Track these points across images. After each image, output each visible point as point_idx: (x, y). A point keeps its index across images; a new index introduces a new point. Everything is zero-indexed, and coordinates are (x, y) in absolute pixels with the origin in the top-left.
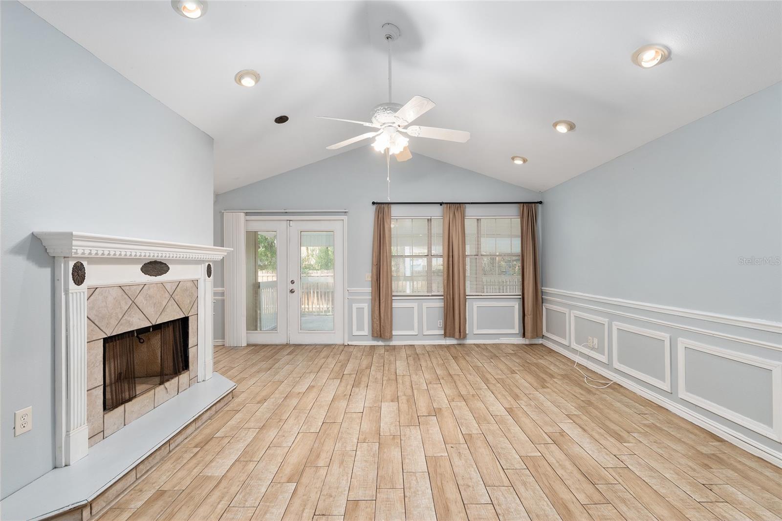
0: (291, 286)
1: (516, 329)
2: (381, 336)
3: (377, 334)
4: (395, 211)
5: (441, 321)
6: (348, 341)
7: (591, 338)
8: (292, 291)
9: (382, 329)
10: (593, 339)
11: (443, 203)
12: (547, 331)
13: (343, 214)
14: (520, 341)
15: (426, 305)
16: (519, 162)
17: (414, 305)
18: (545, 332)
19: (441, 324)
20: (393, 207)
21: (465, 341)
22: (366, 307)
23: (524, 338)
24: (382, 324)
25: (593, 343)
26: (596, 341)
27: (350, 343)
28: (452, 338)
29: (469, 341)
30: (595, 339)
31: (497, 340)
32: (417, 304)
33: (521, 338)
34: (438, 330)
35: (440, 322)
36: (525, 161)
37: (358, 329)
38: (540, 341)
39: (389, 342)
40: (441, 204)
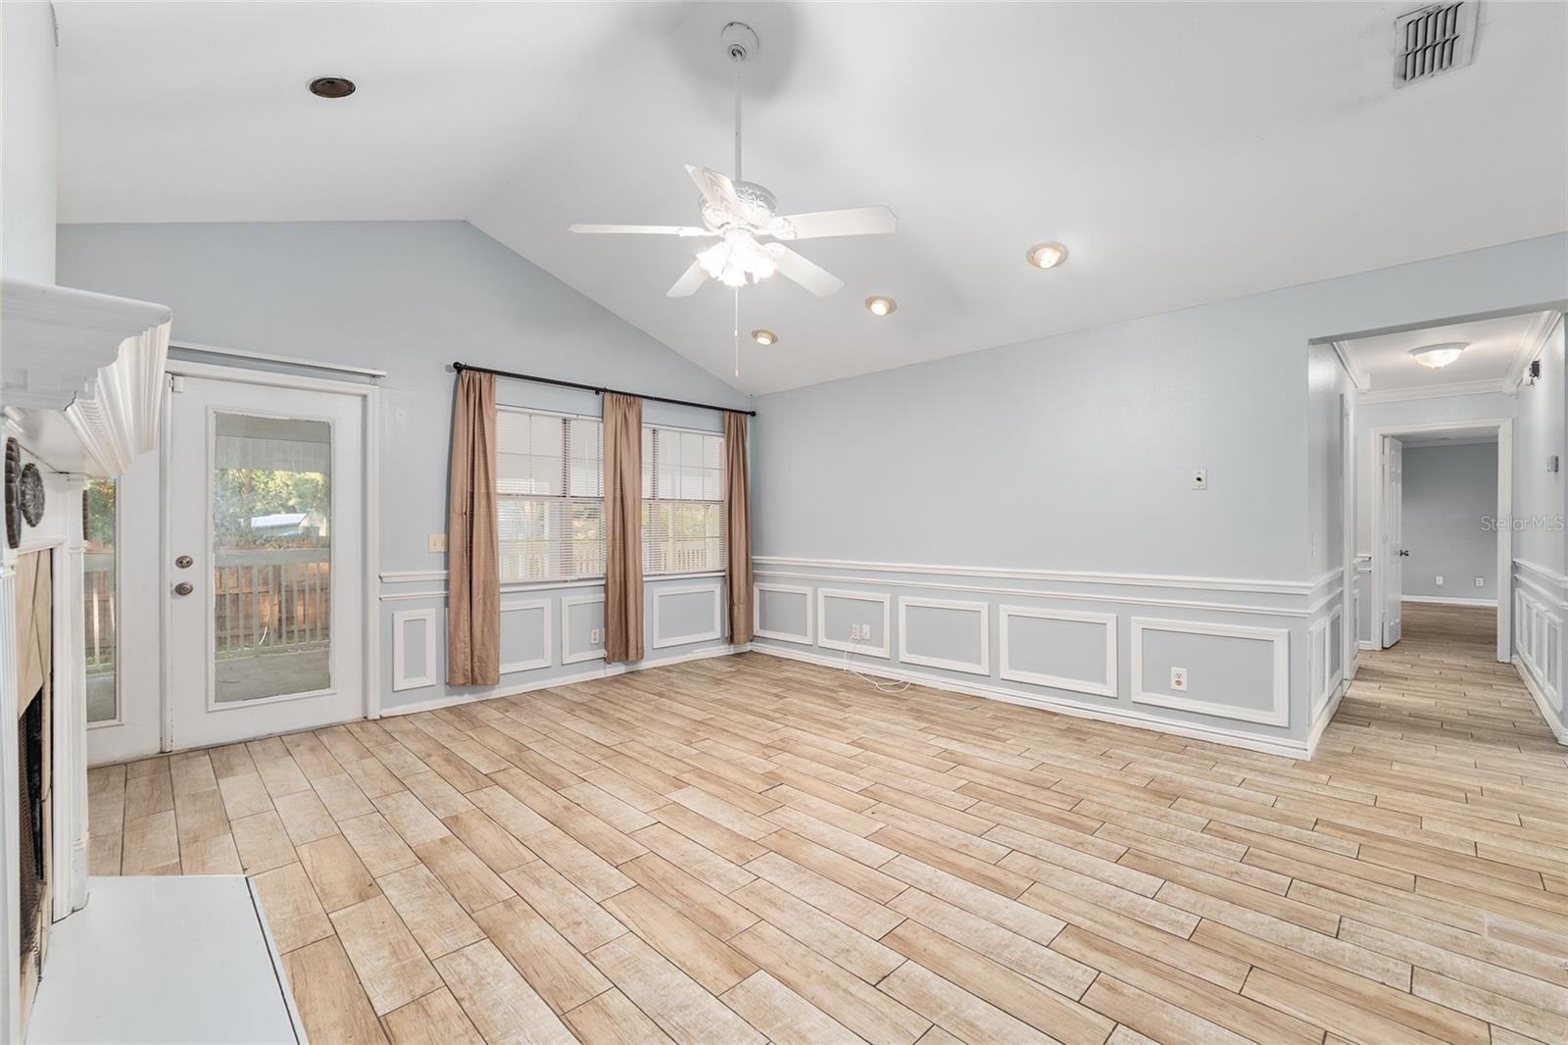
0: (180, 576)
1: (717, 631)
2: (473, 683)
3: (465, 676)
4: (503, 389)
5: (598, 631)
6: (383, 706)
7: (858, 626)
8: (182, 590)
9: (477, 664)
10: (861, 627)
11: (605, 390)
12: (762, 627)
13: (367, 379)
14: (725, 650)
15: (568, 599)
16: (764, 340)
17: (546, 602)
18: (757, 631)
19: (598, 636)
20: (499, 380)
21: (639, 664)
22: (431, 617)
23: (732, 646)
24: (476, 653)
25: (861, 632)
26: (866, 629)
27: (386, 713)
28: (617, 664)
29: (644, 665)
30: (864, 626)
31: (689, 655)
32: (549, 600)
33: (727, 646)
34: (592, 650)
35: (597, 634)
36: (774, 340)
37: (408, 675)
38: (749, 647)
39: (487, 693)
40: (597, 391)
